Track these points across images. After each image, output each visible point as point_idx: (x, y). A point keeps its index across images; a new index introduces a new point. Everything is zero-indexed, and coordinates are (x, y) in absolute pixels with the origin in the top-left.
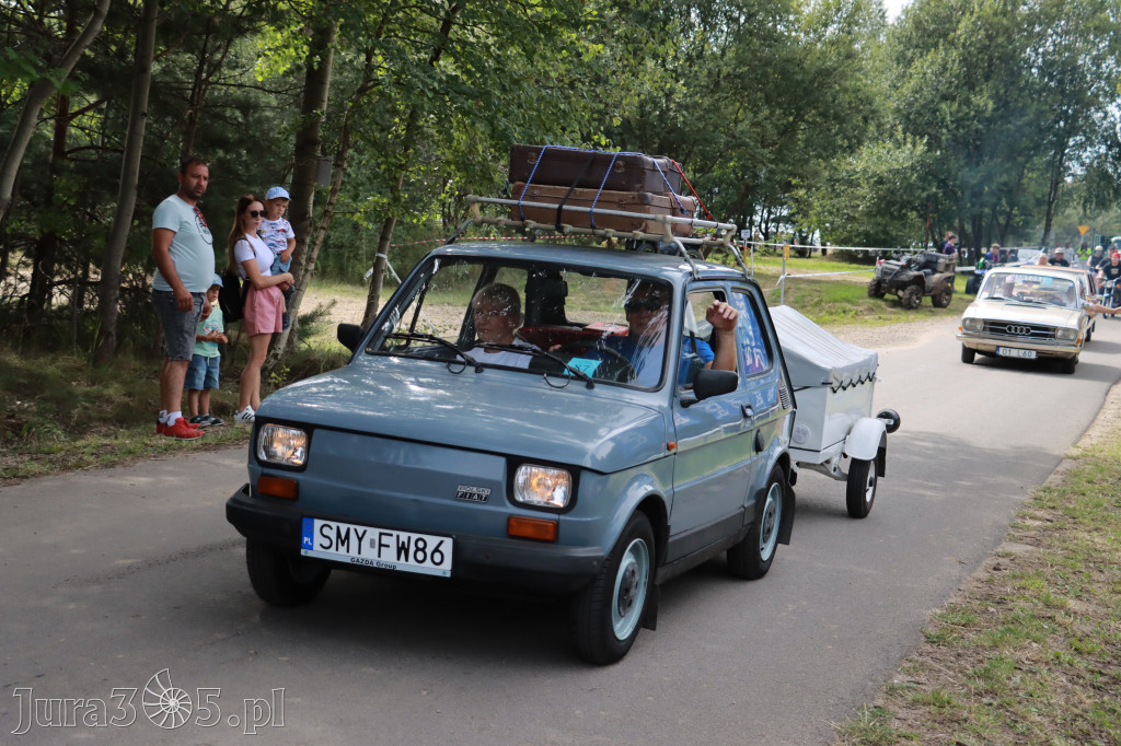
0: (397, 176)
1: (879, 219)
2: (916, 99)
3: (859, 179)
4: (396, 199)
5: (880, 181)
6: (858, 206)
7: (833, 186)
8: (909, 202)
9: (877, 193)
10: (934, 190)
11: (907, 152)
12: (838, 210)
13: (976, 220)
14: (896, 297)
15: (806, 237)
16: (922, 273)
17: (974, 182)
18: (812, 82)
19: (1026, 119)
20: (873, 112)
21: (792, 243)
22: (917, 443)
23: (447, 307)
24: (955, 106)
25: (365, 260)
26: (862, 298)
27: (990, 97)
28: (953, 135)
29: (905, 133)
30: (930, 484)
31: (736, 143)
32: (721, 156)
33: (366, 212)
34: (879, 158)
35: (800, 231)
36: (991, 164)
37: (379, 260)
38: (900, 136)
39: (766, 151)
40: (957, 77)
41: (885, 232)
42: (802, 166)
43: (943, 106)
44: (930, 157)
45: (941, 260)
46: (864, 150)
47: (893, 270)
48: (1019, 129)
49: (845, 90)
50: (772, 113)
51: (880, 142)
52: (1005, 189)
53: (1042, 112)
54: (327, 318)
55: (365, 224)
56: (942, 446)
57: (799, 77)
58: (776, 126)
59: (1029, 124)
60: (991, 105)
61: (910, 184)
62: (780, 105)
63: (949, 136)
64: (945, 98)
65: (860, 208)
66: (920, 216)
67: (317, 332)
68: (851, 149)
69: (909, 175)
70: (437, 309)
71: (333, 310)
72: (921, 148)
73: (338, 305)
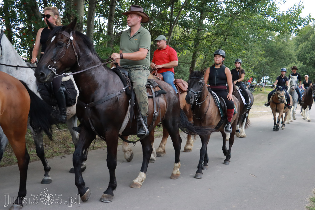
18: (278, 51)
20: (292, 57)
29: (298, 61)
40: (310, 48)
44: (304, 66)
49: (285, 53)
57: (275, 50)
58: (270, 61)
62: (271, 56)
63: (308, 61)
72: (302, 64)
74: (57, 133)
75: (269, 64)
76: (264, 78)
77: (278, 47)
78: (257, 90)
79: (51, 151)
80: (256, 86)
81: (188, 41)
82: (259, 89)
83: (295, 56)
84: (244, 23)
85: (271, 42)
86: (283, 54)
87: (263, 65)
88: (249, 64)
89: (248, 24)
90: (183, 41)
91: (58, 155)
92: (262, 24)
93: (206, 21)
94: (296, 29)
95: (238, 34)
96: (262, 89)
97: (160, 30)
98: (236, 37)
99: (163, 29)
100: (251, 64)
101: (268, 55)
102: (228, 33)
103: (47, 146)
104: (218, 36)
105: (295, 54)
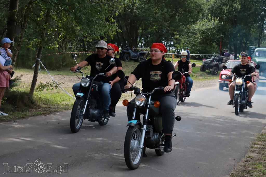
0: (43, 32)
1: (203, 45)
2: (215, 5)
3: (196, 32)
4: (43, 40)
5: (204, 32)
6: (196, 41)
7: (188, 34)
8: (213, 39)
9: (202, 36)
10: (221, 35)
11: (212, 23)
12: (190, 42)
13: (235, 46)
14: (209, 71)
15: (179, 51)
16: (218, 63)
17: (234, 33)
19: (251, 11)
21: (175, 53)
22: (218, 119)
23: (59, 76)
24: (228, 7)
25: (31, 60)
26: (198, 71)
27: (239, 4)
28: (227, 17)
29: (211, 17)
30: (223, 133)
31: (156, 20)
32: (151, 25)
33: (32, 45)
34: (203, 25)
35: (177, 49)
36: (240, 27)
37: (38, 61)
38: (210, 17)
39: (166, 23)
41: (206, 50)
42: (178, 28)
43: (224, 7)
44: (220, 25)
45: (224, 59)
46: (198, 22)
47: (208, 62)
48: (249, 15)
49: (192, 2)
50: (168, 10)
51: (203, 20)
52: (244, 35)
53: (257, 9)
54: (20, 81)
55: (32, 49)
56: (226, 121)
59: (252, 13)
60: (240, 7)
61: (213, 34)
62: (170, 8)
63: (226, 18)
64: (224, 5)
65: (197, 42)
66: (217, 44)
67: (16, 85)
68: (194, 22)
69: (213, 30)
70: (56, 76)
71: (21, 78)
72: (217, 22)
73: (23, 76)
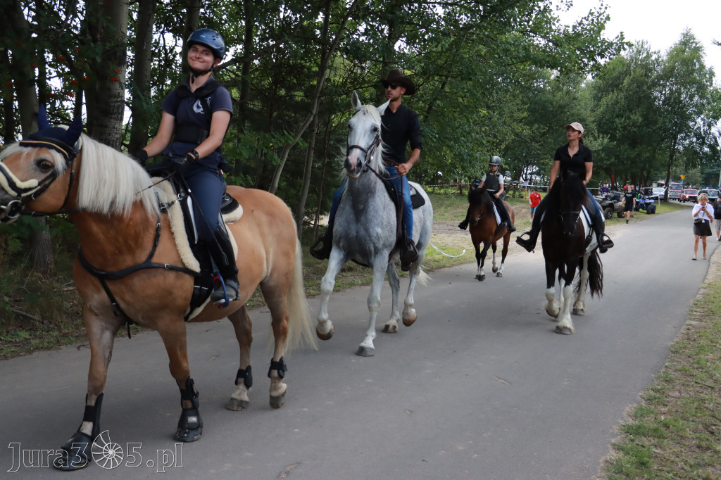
2: (604, 117)
8: (601, 166)
11: (600, 142)
16: (612, 202)
17: (633, 156)
18: (556, 111)
19: (657, 126)
24: (623, 120)
27: (641, 116)
28: (622, 134)
29: (599, 133)
36: (641, 148)
38: (596, 135)
40: (623, 106)
43: (617, 120)
44: (611, 145)
48: (654, 131)
50: (540, 127)
52: (648, 160)
53: (665, 123)
57: (551, 109)
58: (540, 132)
59: (660, 128)
60: (640, 119)
61: (601, 157)
63: (620, 135)
64: (618, 116)
69: (601, 153)
72: (606, 140)
74: (69, 292)
75: (538, 139)
76: (527, 170)
77: (557, 102)
78: (513, 196)
79: (56, 333)
80: (509, 186)
81: (362, 88)
82: (517, 193)
83: (594, 122)
84: (483, 50)
85: (542, 91)
86: (568, 119)
87: (526, 142)
88: (495, 140)
89: (491, 52)
90: (350, 87)
91: (71, 343)
92: (522, 53)
93: (400, 45)
94: (593, 66)
95: (470, 73)
96: (523, 194)
97: (300, 63)
98: (466, 79)
99: (306, 62)
100: (497, 139)
101: (536, 121)
102: (449, 72)
103: (45, 322)
104: (428, 79)
105: (593, 119)
